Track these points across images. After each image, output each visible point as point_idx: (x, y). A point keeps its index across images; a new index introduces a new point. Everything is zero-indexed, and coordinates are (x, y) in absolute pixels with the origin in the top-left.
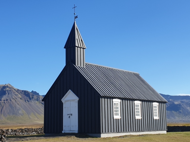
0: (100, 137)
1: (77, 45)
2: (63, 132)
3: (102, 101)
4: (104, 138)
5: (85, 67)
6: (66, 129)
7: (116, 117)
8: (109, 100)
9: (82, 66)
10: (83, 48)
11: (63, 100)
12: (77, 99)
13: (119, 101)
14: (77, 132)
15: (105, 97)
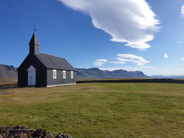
0: (46, 87)
1: (35, 43)
2: (28, 85)
3: (48, 70)
4: (48, 88)
5: (39, 54)
6: (29, 84)
7: (54, 78)
8: (51, 70)
9: (38, 54)
10: (39, 45)
11: (28, 70)
12: (35, 69)
13: (56, 70)
14: (35, 85)
15: (49, 69)
